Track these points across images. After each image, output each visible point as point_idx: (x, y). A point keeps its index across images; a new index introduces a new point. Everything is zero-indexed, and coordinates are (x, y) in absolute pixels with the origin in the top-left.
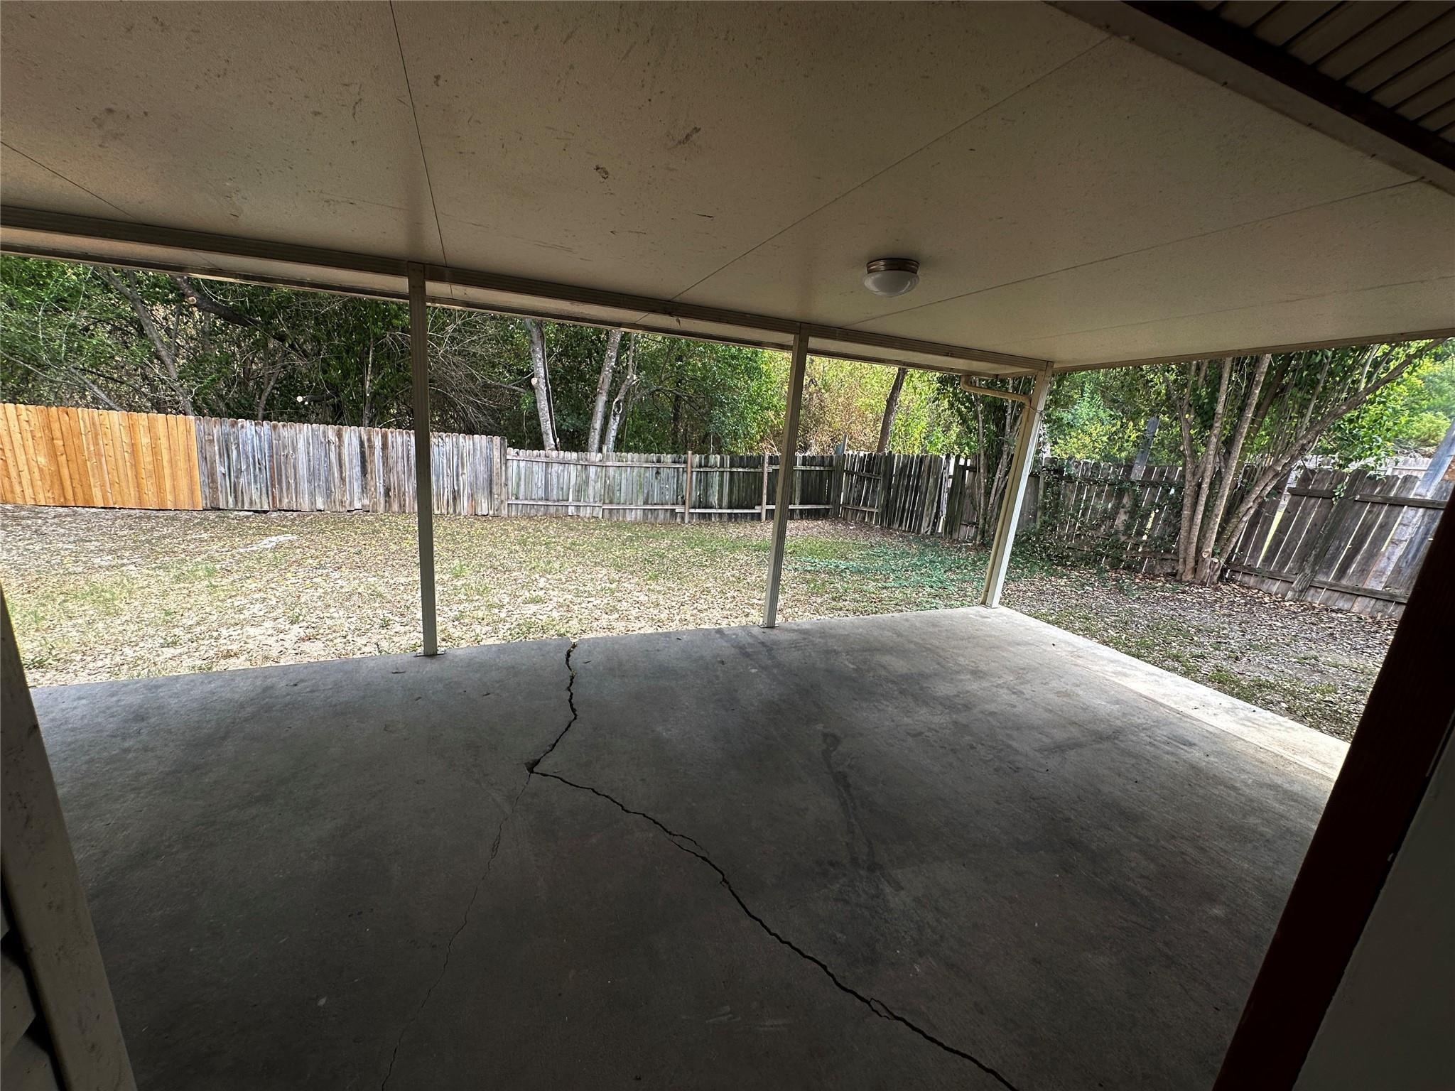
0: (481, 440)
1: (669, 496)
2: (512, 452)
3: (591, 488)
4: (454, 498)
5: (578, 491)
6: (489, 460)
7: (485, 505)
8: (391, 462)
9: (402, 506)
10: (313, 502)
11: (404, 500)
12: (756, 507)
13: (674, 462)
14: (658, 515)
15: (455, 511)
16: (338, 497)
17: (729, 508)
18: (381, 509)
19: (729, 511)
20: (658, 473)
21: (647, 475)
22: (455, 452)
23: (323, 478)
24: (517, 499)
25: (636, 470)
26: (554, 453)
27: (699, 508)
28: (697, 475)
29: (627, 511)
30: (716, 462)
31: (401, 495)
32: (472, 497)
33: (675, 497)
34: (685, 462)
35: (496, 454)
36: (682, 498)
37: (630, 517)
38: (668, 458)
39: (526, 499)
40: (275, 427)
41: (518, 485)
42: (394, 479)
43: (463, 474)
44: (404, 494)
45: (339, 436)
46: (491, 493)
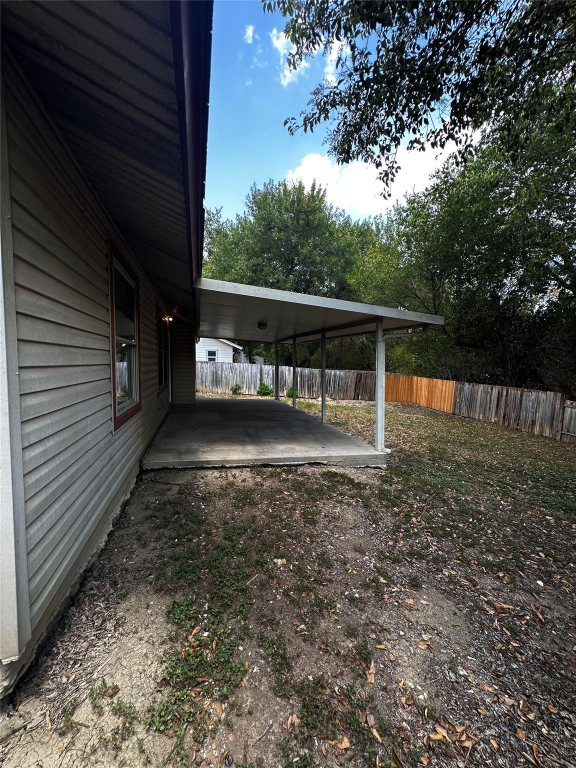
0: (550, 394)
2: (568, 402)
4: (533, 424)
6: (554, 406)
7: (548, 431)
8: (508, 402)
9: (509, 424)
10: (479, 416)
11: (510, 421)
15: (532, 431)
16: (487, 415)
18: (501, 424)
22: (537, 400)
23: (484, 407)
31: (510, 418)
32: (541, 425)
35: (558, 402)
39: (574, 433)
40: (473, 385)
41: (570, 423)
42: (508, 410)
43: (539, 411)
45: (492, 390)
46: (552, 425)
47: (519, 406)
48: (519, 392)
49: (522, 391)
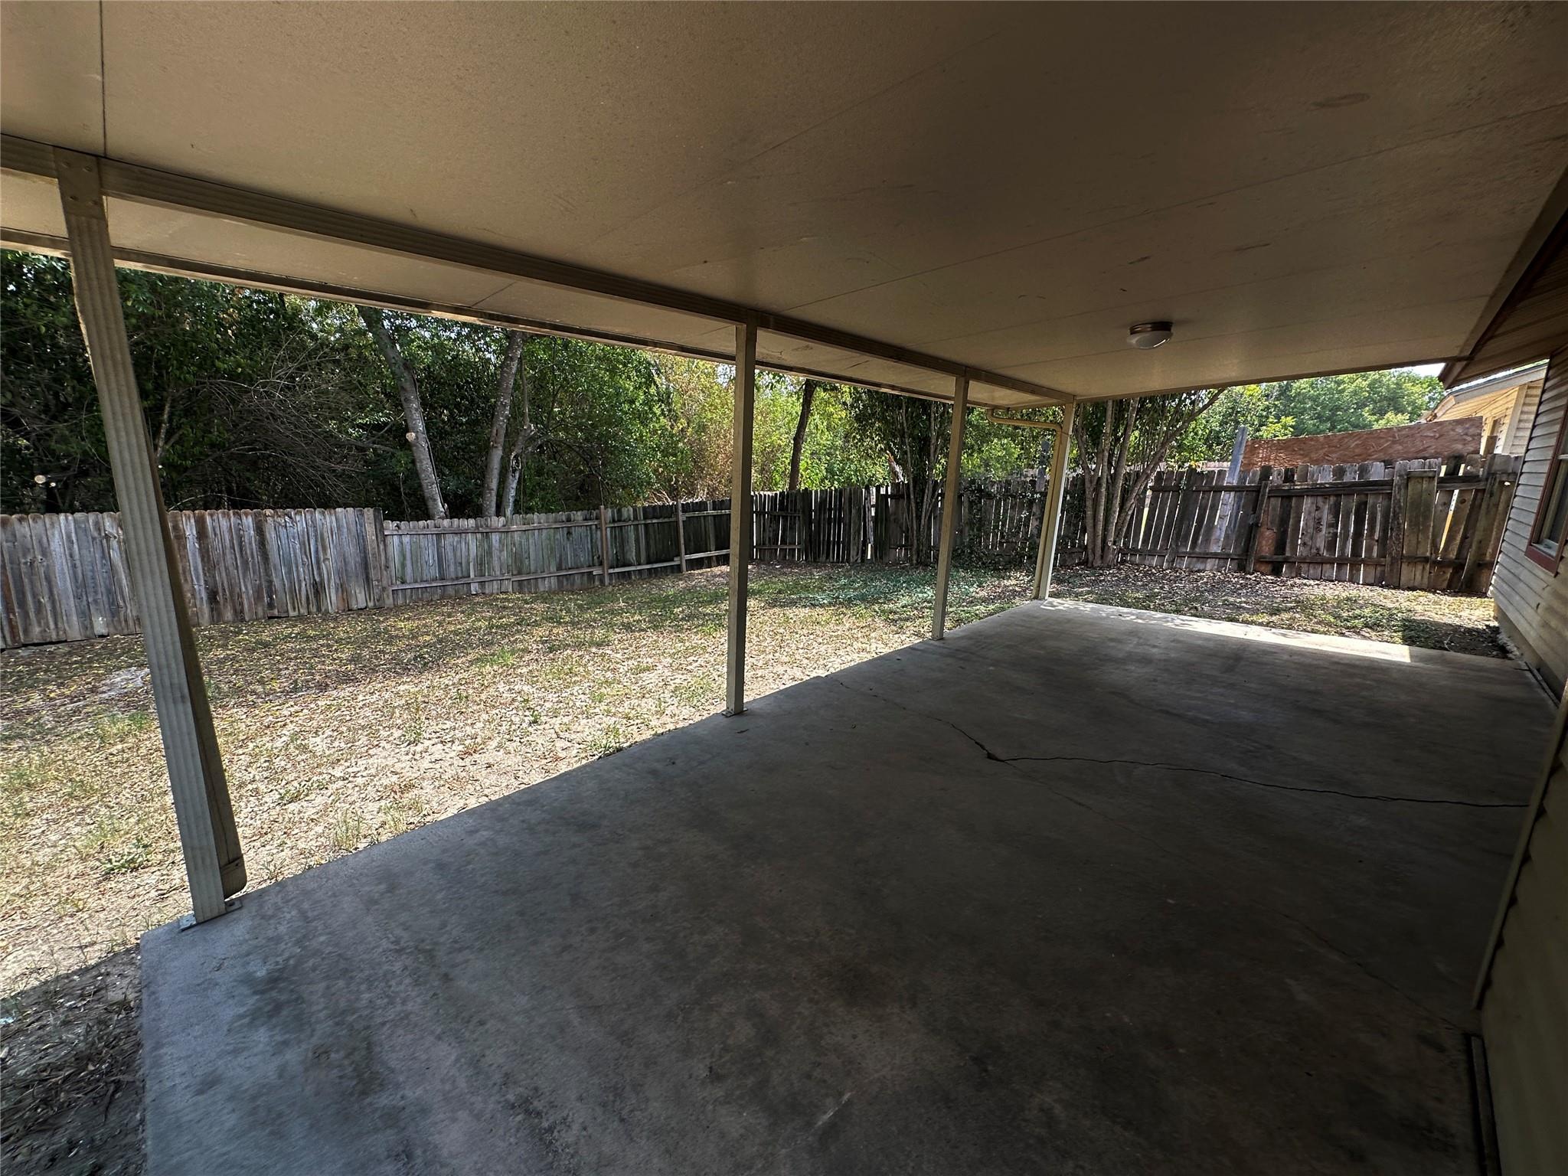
0: (346, 515)
1: (584, 558)
2: (390, 526)
3: (495, 558)
4: (317, 593)
5: (481, 564)
6: (361, 538)
7: (361, 596)
8: (214, 556)
11: (241, 604)
12: (676, 559)
13: (586, 519)
14: (574, 579)
15: (319, 610)
17: (648, 563)
19: (648, 567)
20: (569, 533)
21: (558, 536)
22: (312, 534)
23: (102, 589)
24: (403, 583)
25: (545, 531)
26: (446, 522)
27: (617, 567)
28: (611, 532)
29: (540, 580)
30: (629, 516)
32: (342, 588)
33: (591, 559)
34: (598, 518)
35: (370, 530)
36: (598, 558)
37: (543, 586)
38: (579, 516)
39: (416, 582)
40: (5, 522)
41: (403, 566)
42: (220, 579)
43: (326, 559)
44: (240, 596)
46: (368, 580)
47: (258, 558)
48: (248, 521)
49: (256, 516)
